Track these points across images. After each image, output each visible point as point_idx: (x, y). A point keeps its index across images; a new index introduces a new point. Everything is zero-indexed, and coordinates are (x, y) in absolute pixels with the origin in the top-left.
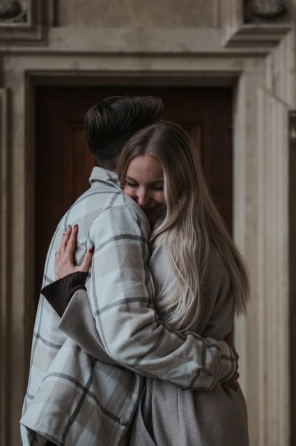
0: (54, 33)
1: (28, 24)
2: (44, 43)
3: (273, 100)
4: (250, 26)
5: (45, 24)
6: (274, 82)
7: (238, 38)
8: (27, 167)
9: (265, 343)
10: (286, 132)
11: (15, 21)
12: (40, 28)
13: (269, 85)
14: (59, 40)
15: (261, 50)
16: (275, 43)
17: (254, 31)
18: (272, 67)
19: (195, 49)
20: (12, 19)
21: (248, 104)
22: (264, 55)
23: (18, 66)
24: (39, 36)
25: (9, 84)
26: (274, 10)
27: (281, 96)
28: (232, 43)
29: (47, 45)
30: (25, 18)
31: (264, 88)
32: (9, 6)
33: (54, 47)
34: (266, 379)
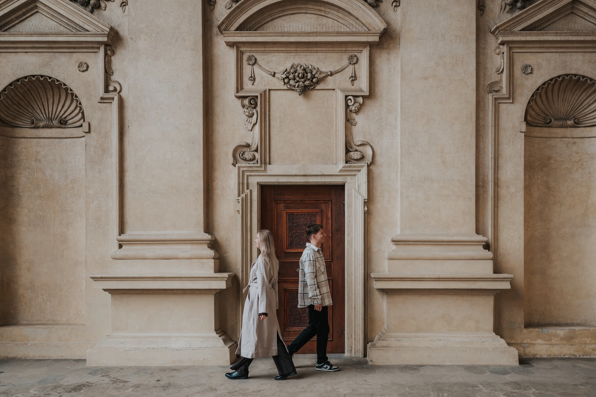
0: (269, 167)
1: (259, 165)
2: (265, 172)
3: (358, 194)
4: (347, 165)
5: (265, 164)
6: (359, 187)
7: (343, 169)
8: (258, 221)
9: (355, 293)
10: (363, 207)
11: (254, 164)
12: (263, 165)
13: (357, 188)
14: (271, 170)
15: (353, 173)
16: (359, 171)
17: (350, 167)
18: (358, 180)
19: (325, 174)
20: (252, 162)
21: (348, 195)
22: (355, 175)
23: (254, 181)
24: (263, 169)
25: (250, 188)
26: (359, 157)
27: (361, 193)
28: (341, 171)
29: (266, 172)
30: (257, 161)
31: (355, 189)
32: (251, 157)
33: (268, 173)
34: (355, 308)
